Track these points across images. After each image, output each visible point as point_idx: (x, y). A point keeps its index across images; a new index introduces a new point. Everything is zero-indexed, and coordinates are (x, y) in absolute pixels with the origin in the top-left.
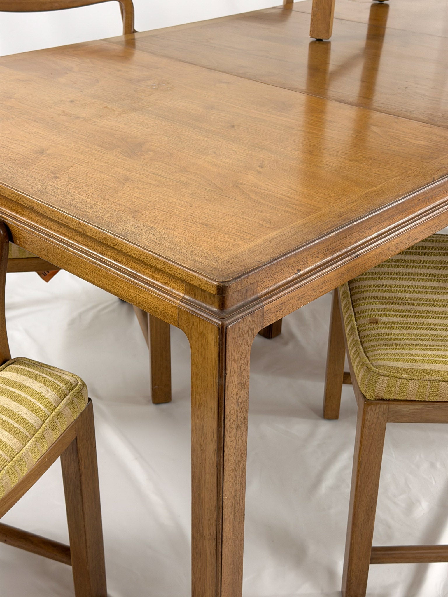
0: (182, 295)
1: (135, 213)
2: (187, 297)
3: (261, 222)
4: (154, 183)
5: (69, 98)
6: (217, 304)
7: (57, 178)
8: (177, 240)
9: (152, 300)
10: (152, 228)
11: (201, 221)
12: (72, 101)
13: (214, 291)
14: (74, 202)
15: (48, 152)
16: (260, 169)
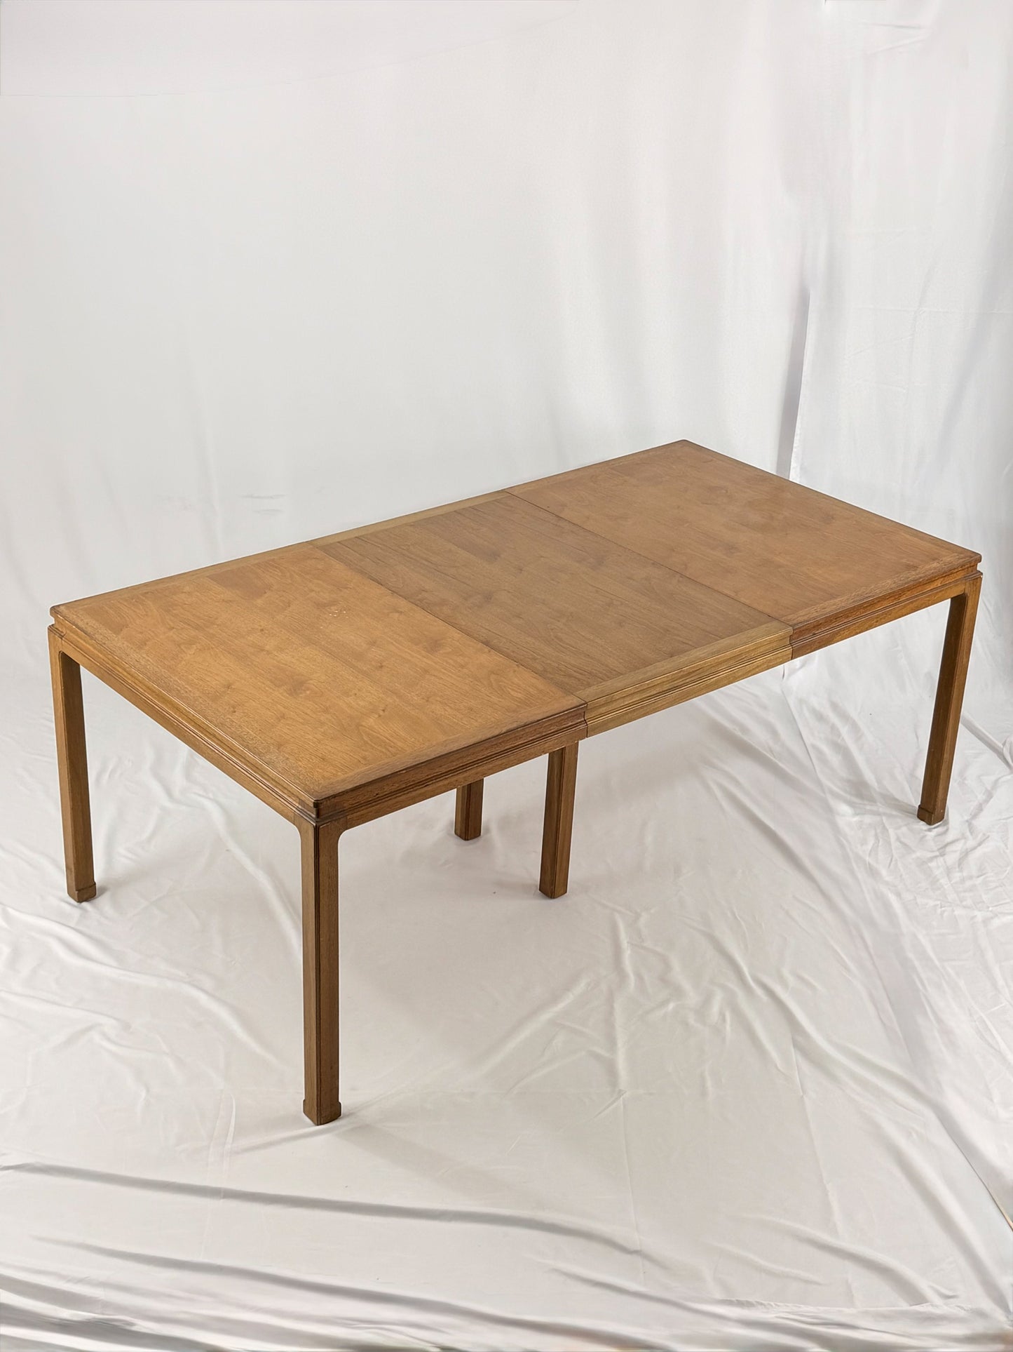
0: (297, 805)
1: (279, 746)
2: (300, 807)
3: (360, 759)
4: (301, 721)
5: (260, 626)
6: (315, 813)
7: (235, 712)
8: (300, 769)
9: (281, 806)
10: (287, 759)
11: (320, 755)
12: (262, 630)
13: (312, 805)
14: (242, 734)
15: (233, 687)
16: (381, 713)
